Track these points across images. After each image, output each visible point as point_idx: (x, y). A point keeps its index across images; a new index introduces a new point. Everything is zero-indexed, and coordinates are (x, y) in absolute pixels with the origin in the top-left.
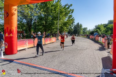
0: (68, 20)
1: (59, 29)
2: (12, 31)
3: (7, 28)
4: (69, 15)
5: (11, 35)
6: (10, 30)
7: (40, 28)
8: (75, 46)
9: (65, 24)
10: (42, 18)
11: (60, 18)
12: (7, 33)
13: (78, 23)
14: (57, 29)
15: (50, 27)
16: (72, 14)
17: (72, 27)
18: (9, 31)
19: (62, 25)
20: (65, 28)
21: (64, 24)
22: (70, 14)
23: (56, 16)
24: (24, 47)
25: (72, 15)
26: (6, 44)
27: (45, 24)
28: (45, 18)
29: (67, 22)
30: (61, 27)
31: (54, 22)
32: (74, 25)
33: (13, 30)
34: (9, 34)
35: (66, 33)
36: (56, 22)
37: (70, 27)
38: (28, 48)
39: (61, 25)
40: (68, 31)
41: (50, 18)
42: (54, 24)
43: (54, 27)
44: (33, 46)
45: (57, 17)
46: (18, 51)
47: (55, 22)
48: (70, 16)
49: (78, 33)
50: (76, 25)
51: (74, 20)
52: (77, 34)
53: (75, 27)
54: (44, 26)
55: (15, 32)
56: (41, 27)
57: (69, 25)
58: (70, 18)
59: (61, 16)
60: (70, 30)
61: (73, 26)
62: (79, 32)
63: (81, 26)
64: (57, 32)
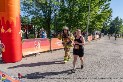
0: (103, 12)
1: (89, 25)
2: (11, 23)
3: (3, 18)
4: (105, 4)
5: (10, 30)
6: (8, 22)
7: (62, 24)
8: (115, 52)
9: (99, 18)
10: (65, 9)
11: (92, 8)
12: (3, 27)
13: (117, 18)
14: (86, 25)
15: (77, 22)
16: (109, 2)
17: (108, 22)
18: (5, 23)
19: (94, 19)
20: (99, 23)
21: (96, 18)
22: (107, 3)
23: (85, 5)
24: (34, 50)
25: (109, 4)
26: (2, 45)
27: (69, 18)
28: (70, 9)
29: (101, 15)
30: (93, 23)
31: (82, 15)
32: (111, 19)
33: (13, 22)
34: (6, 29)
35: (99, 32)
36: (86, 15)
37: (105, 23)
38: (40, 53)
39: (92, 20)
40: (101, 28)
41: (77, 8)
42: (82, 17)
43: (82, 22)
44: (49, 50)
45: (88, 7)
46: (23, 57)
47: (84, 15)
48: (107, 5)
49: (116, 32)
50: (113, 20)
51: (111, 12)
52: (114, 33)
53: (112, 24)
54: (67, 20)
55: (15, 25)
56: (64, 22)
57: (104, 19)
58: (106, 10)
59: (93, 5)
60: (104, 27)
61: (110, 22)
62: (118, 30)
63: (121, 22)
64: (86, 30)
